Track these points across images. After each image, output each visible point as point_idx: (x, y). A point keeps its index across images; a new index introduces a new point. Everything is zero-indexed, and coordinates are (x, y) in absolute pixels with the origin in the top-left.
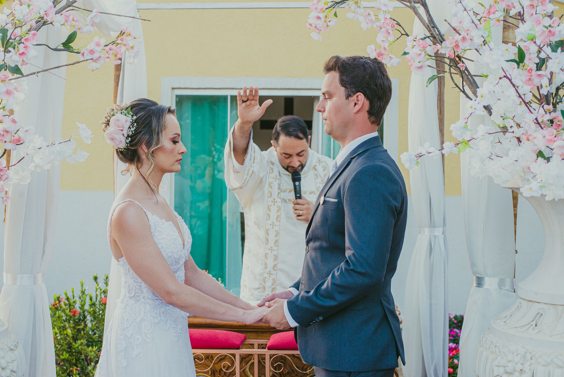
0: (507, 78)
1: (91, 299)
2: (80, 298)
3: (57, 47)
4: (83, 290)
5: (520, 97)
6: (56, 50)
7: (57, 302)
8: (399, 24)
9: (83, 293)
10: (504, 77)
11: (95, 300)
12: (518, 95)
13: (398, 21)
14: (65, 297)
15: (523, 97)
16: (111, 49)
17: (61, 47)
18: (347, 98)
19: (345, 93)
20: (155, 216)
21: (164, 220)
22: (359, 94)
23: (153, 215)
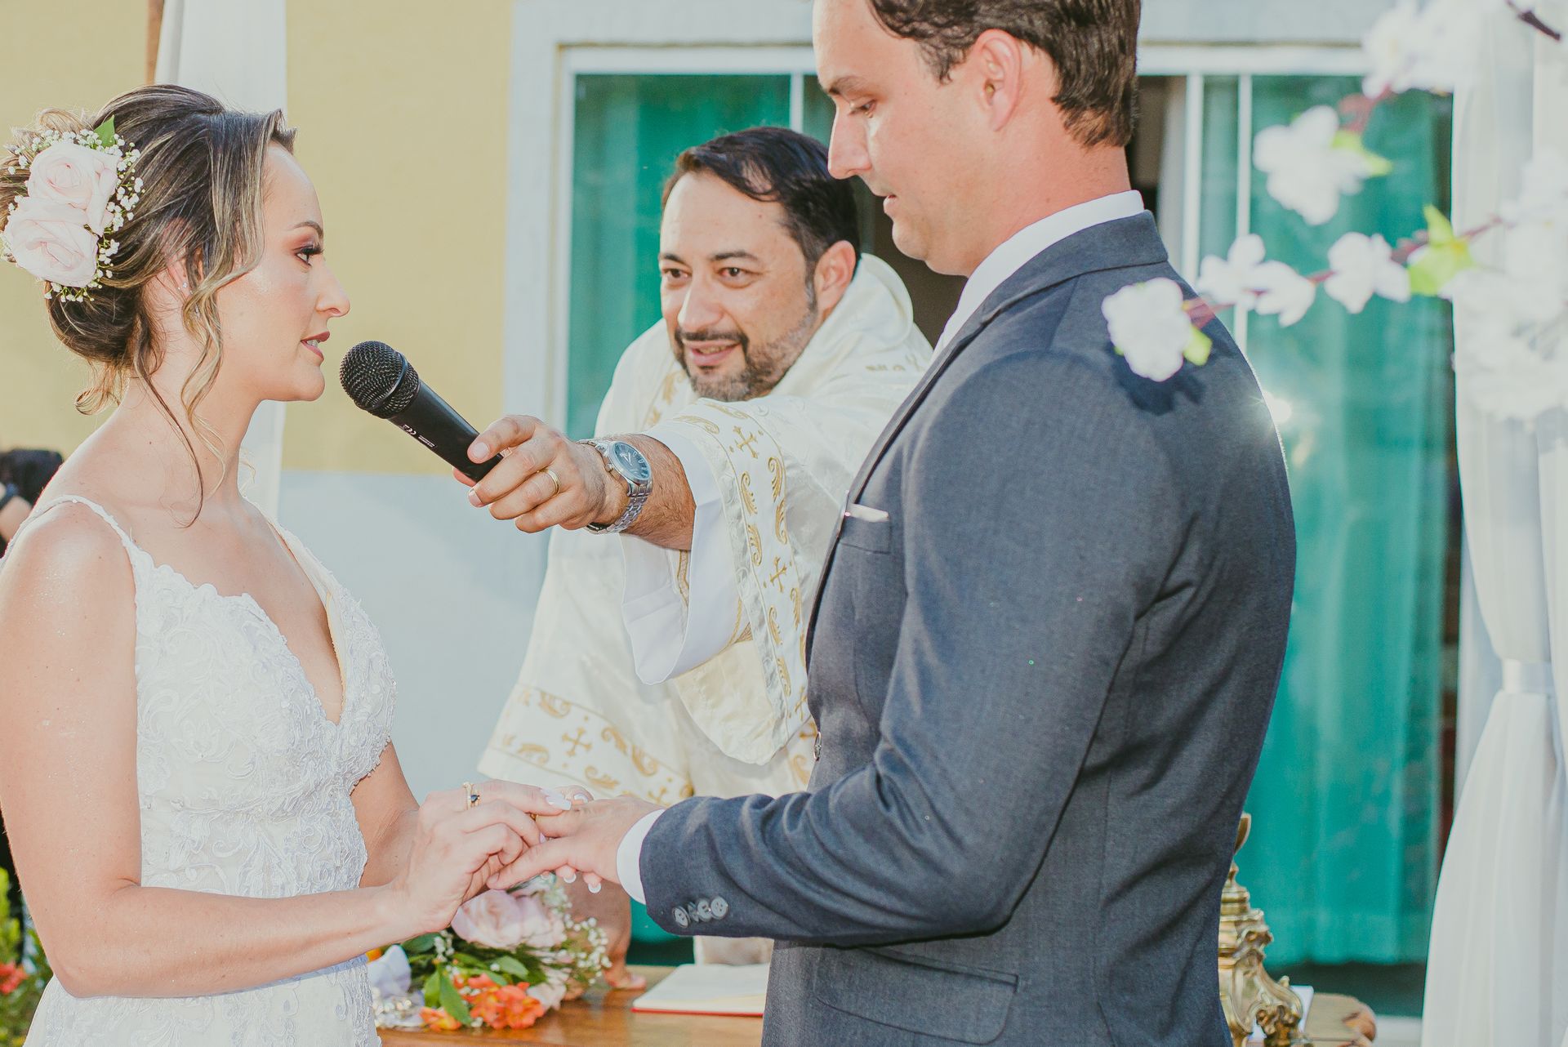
18: (942, 76)
19: (924, 58)
20: (166, 569)
21: (208, 589)
22: (987, 37)
23: (156, 566)
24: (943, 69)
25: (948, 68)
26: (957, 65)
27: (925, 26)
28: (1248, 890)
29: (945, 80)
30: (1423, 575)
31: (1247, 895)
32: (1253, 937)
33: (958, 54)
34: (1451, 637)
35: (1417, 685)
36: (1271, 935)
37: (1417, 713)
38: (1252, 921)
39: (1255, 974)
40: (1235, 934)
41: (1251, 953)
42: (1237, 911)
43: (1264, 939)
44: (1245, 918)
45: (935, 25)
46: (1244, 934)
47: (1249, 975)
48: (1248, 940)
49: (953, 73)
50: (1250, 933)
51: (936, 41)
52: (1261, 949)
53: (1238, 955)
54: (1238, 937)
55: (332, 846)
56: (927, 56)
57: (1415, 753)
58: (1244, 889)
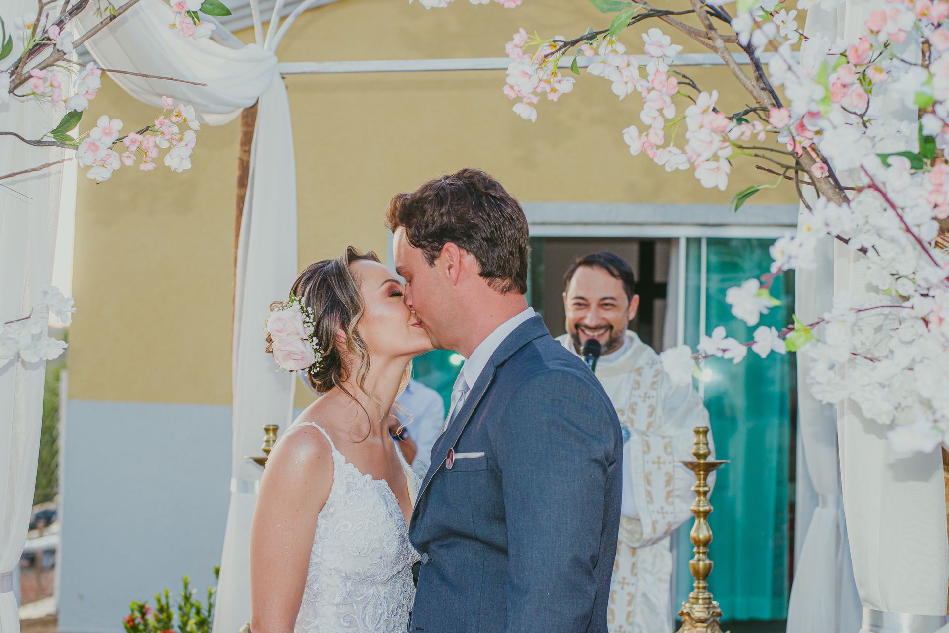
0: (877, 189)
1: (198, 612)
2: (181, 608)
3: (42, 138)
4: (188, 595)
5: (908, 230)
6: (39, 143)
7: (138, 615)
8: (693, 83)
9: (187, 599)
10: (870, 187)
11: (206, 614)
12: (902, 226)
13: (691, 78)
14: (157, 606)
15: (915, 230)
16: (134, 141)
17: (51, 138)
18: (432, 264)
19: (425, 257)
20: (351, 465)
21: (368, 477)
22: (447, 245)
23: (347, 463)
24: (431, 260)
25: (433, 260)
26: (438, 259)
27: (424, 243)
28: (712, 594)
29: (433, 265)
30: (780, 450)
31: (712, 596)
32: (715, 614)
33: (437, 253)
34: (793, 479)
35: (779, 500)
36: (722, 613)
37: (778, 511)
38: (714, 607)
39: (715, 630)
40: (707, 613)
41: (714, 621)
42: (708, 603)
43: (719, 615)
44: (711, 606)
45: (428, 242)
46: (711, 612)
47: (713, 631)
48: (712, 615)
49: (436, 262)
50: (713, 612)
51: (428, 248)
52: (718, 619)
53: (709, 622)
54: (709, 614)
55: (402, 595)
56: (426, 255)
57: (777, 528)
58: (710, 593)
